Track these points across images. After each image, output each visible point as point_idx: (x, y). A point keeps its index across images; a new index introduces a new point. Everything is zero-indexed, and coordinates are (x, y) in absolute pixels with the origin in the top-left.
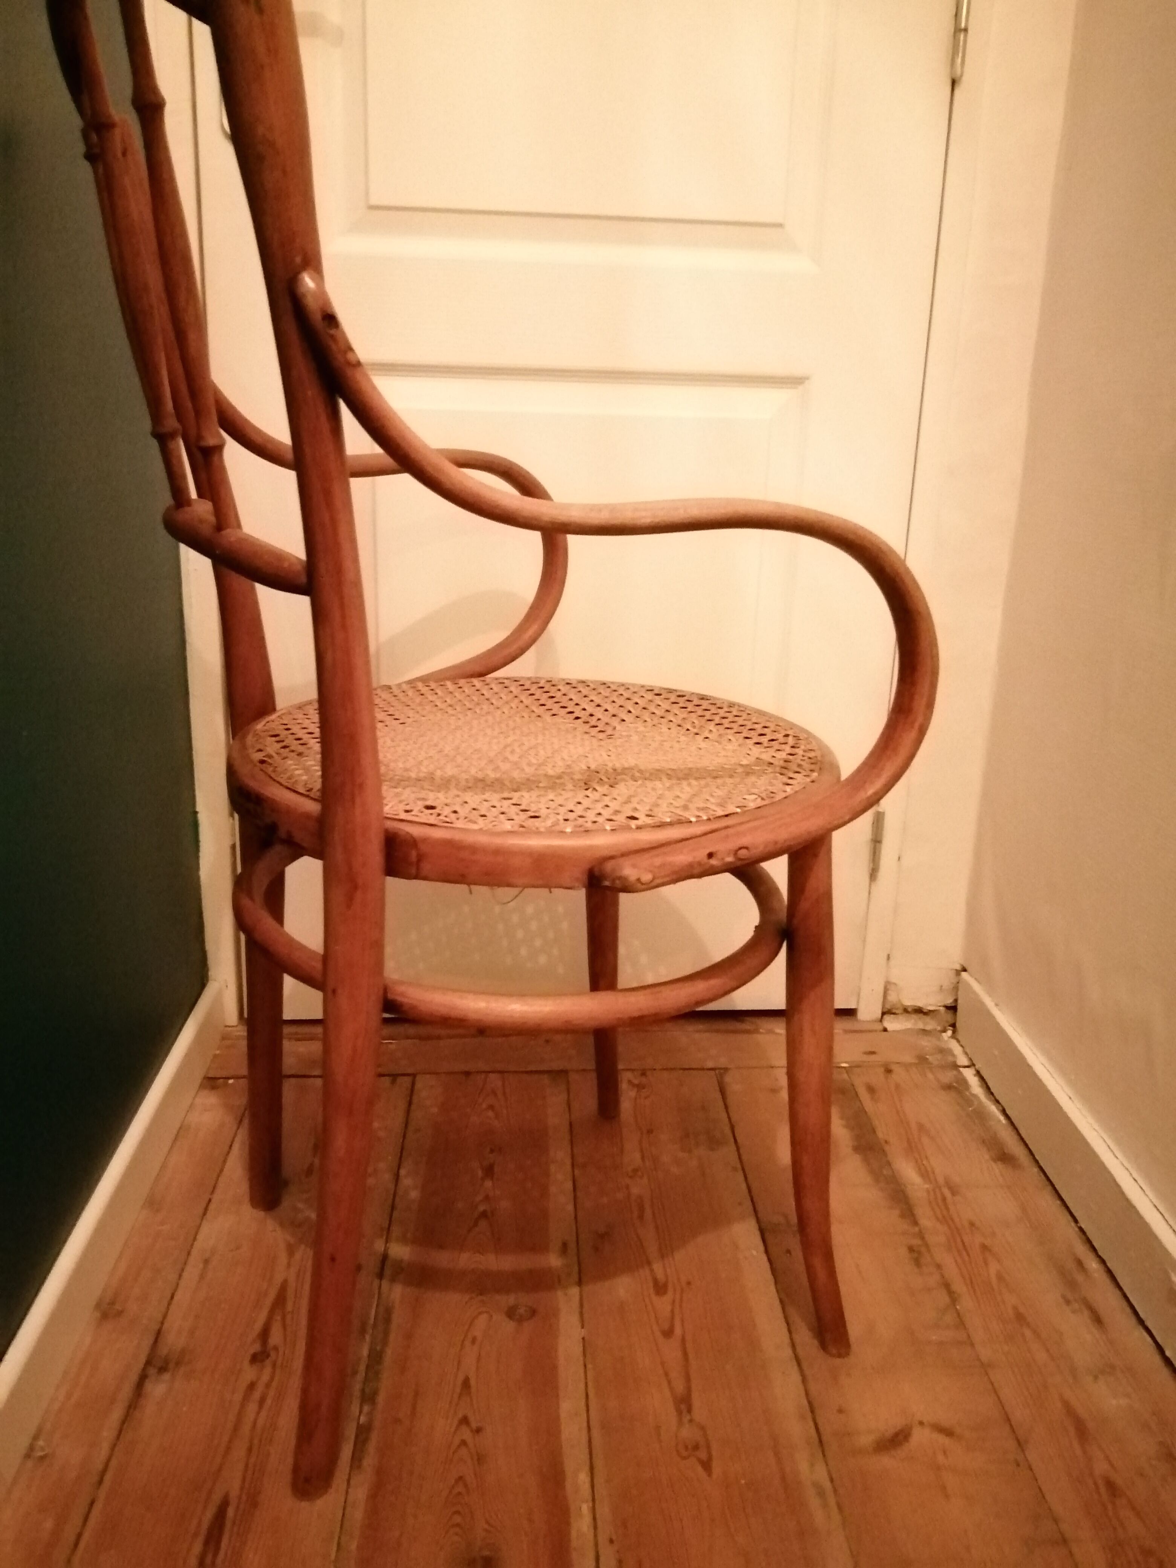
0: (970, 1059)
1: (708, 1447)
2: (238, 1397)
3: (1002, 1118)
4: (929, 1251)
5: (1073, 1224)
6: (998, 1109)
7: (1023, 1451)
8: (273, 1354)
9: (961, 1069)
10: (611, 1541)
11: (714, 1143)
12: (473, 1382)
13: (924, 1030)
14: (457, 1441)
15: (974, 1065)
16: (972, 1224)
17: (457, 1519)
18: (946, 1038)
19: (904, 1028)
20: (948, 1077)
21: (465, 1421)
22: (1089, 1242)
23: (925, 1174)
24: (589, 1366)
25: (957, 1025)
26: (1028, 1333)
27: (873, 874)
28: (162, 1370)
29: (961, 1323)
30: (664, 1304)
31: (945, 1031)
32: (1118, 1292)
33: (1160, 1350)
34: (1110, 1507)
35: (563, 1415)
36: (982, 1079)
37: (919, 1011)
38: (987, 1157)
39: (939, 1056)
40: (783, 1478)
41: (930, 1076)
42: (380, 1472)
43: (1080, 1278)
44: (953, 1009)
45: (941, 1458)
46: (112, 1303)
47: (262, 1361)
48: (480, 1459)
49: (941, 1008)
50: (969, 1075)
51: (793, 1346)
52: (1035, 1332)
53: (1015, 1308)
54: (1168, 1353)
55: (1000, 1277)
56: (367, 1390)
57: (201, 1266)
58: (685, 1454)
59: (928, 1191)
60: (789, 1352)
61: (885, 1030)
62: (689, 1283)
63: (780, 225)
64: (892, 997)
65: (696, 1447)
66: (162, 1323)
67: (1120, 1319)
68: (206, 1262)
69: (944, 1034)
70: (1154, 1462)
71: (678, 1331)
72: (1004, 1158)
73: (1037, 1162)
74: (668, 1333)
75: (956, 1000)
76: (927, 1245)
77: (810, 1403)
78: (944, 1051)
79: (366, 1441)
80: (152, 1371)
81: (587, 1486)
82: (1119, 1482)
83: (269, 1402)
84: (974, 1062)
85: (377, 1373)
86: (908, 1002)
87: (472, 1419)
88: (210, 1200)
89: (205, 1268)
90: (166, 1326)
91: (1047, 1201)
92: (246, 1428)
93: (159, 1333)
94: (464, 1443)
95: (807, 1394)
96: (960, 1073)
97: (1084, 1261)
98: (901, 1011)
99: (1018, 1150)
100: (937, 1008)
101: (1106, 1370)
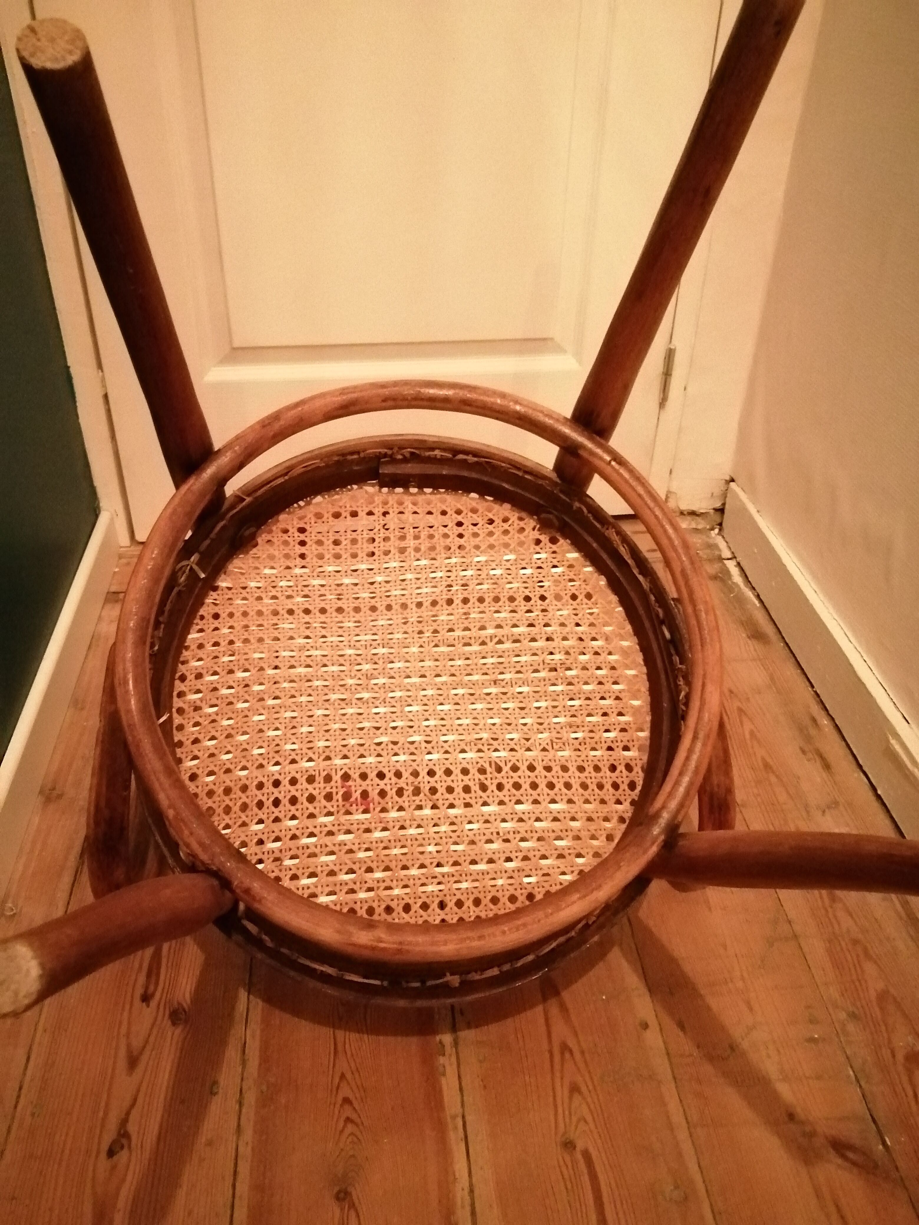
0: (733, 553)
3: (757, 602)
5: (810, 689)
6: (754, 595)
9: (726, 562)
13: (696, 529)
15: (735, 557)
16: (731, 692)
18: (713, 535)
20: (714, 568)
22: (822, 702)
25: (724, 524)
26: (773, 779)
27: (663, 403)
31: (712, 529)
32: (843, 743)
33: (874, 789)
34: (830, 910)
36: (742, 570)
37: (693, 513)
38: (744, 635)
39: (708, 551)
43: (813, 732)
44: (721, 511)
46: (54, 789)
49: (711, 511)
50: (731, 565)
52: (777, 776)
53: (764, 760)
54: (879, 792)
55: (752, 735)
64: (672, 504)
67: (844, 766)
69: (712, 532)
72: (757, 635)
73: (783, 638)
75: (724, 504)
78: (712, 546)
84: (736, 555)
86: (684, 507)
91: (791, 671)
96: (725, 565)
97: (818, 718)
98: (678, 514)
99: (769, 630)
100: (708, 511)
101: (833, 804)
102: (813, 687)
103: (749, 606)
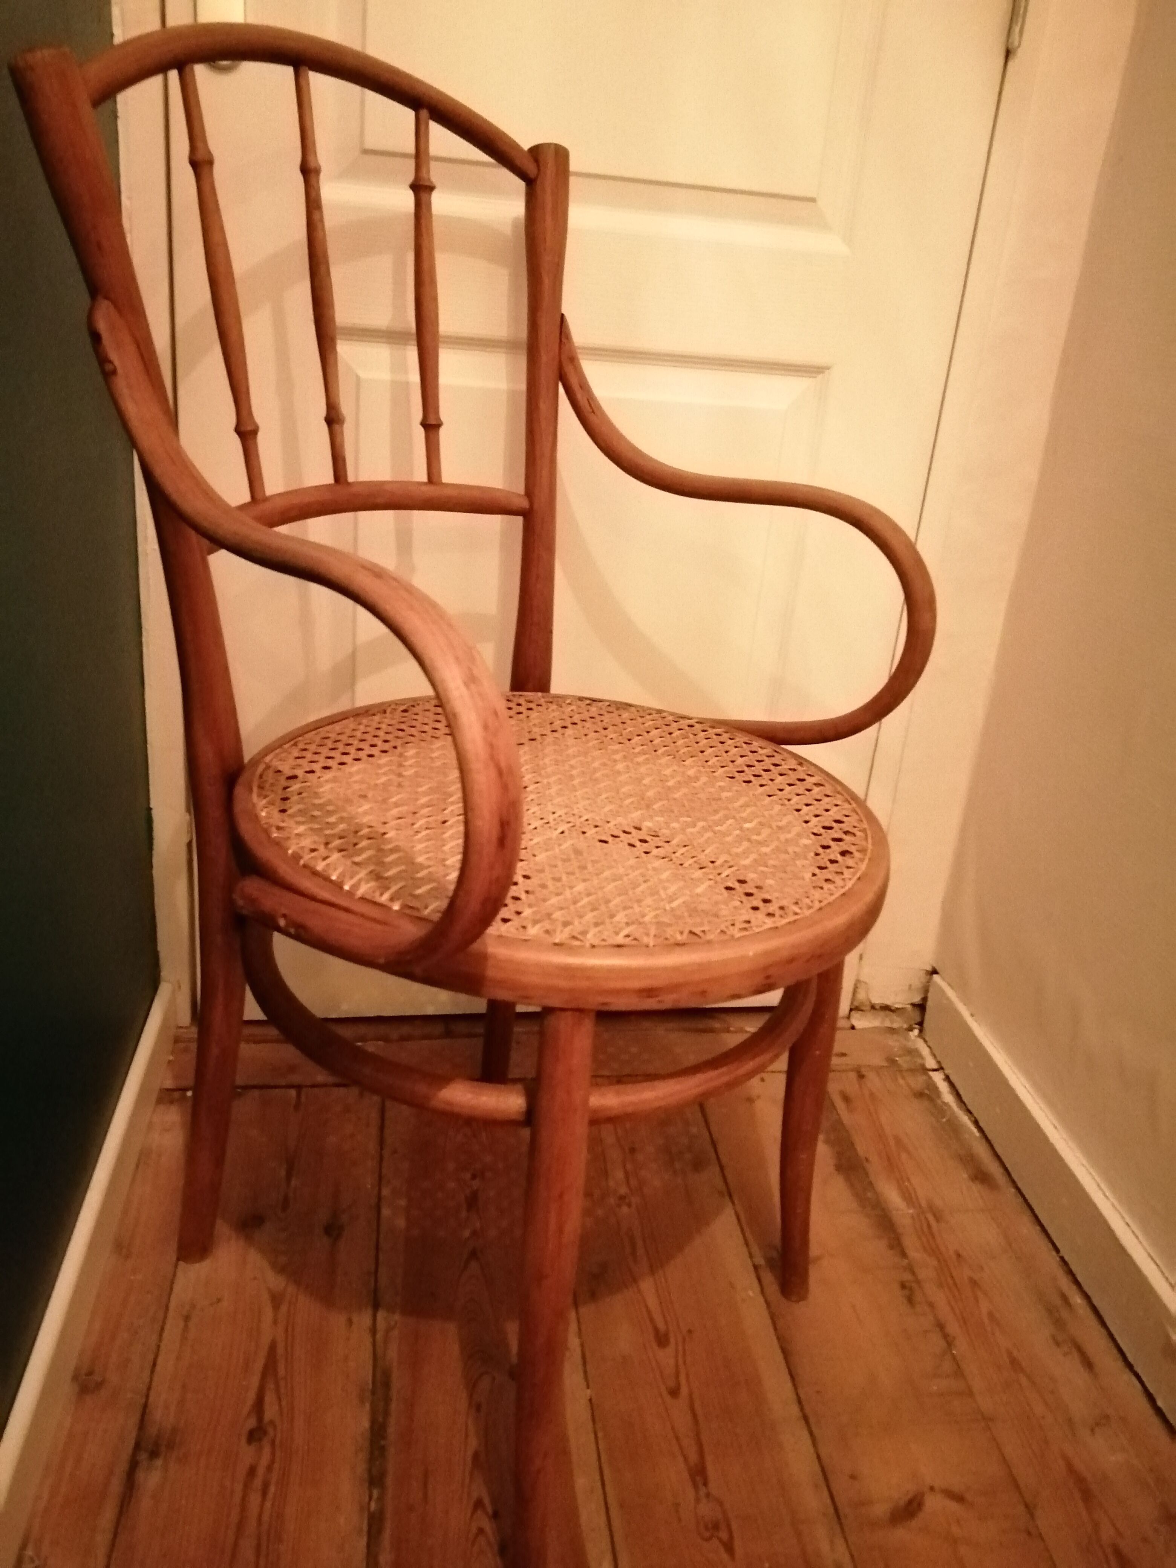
0: (939, 1062)
1: (729, 1526)
2: (239, 1487)
3: (975, 1131)
4: (921, 1288)
5: (1054, 1253)
6: (971, 1121)
7: (1032, 1516)
8: (270, 1430)
9: (931, 1073)
11: (698, 1165)
12: (483, 1457)
13: (891, 1029)
14: (474, 1530)
15: (942, 1069)
16: (959, 1256)
18: (913, 1038)
19: (871, 1025)
20: (917, 1082)
21: (479, 1504)
22: (1070, 1273)
23: (909, 1197)
24: (600, 1435)
25: (925, 1025)
26: (1024, 1380)
28: (154, 1454)
29: (959, 1372)
30: (666, 1357)
31: (911, 1029)
32: (1103, 1331)
33: (1151, 1398)
35: (579, 1493)
36: (952, 1085)
37: (886, 1008)
38: (965, 1176)
39: (908, 1058)
40: (806, 1558)
41: (901, 1082)
44: (921, 1007)
45: (955, 1530)
46: (90, 1373)
47: (260, 1440)
48: (500, 1550)
49: (908, 1006)
50: (938, 1078)
51: (799, 1402)
52: (1029, 1377)
53: (1009, 1353)
54: (1160, 1403)
55: (991, 1315)
56: (375, 1472)
57: (182, 1324)
58: (707, 1534)
59: (912, 1217)
60: (795, 1410)
61: (853, 1028)
62: (690, 1331)
63: (813, 200)
64: (861, 996)
65: (716, 1527)
66: (147, 1396)
67: (1108, 1362)
68: (187, 1319)
69: (911, 1033)
70: (1156, 1526)
71: (684, 1390)
72: (981, 1177)
73: (1014, 1182)
74: (674, 1392)
75: (925, 999)
76: (918, 1282)
77: (823, 1469)
78: (913, 1053)
79: (380, 1531)
80: (143, 1456)
82: (1127, 1550)
83: (272, 1489)
84: (944, 1066)
85: (383, 1449)
86: (877, 1000)
87: (486, 1501)
89: (186, 1326)
90: (151, 1399)
91: (1027, 1229)
92: (251, 1524)
93: (145, 1406)
94: (481, 1531)
95: (819, 1457)
96: (930, 1078)
97: (1069, 1296)
98: (868, 1008)
99: (994, 1168)
100: (905, 1006)
101: (1101, 1421)
102: (1057, 1251)
103: (967, 1136)
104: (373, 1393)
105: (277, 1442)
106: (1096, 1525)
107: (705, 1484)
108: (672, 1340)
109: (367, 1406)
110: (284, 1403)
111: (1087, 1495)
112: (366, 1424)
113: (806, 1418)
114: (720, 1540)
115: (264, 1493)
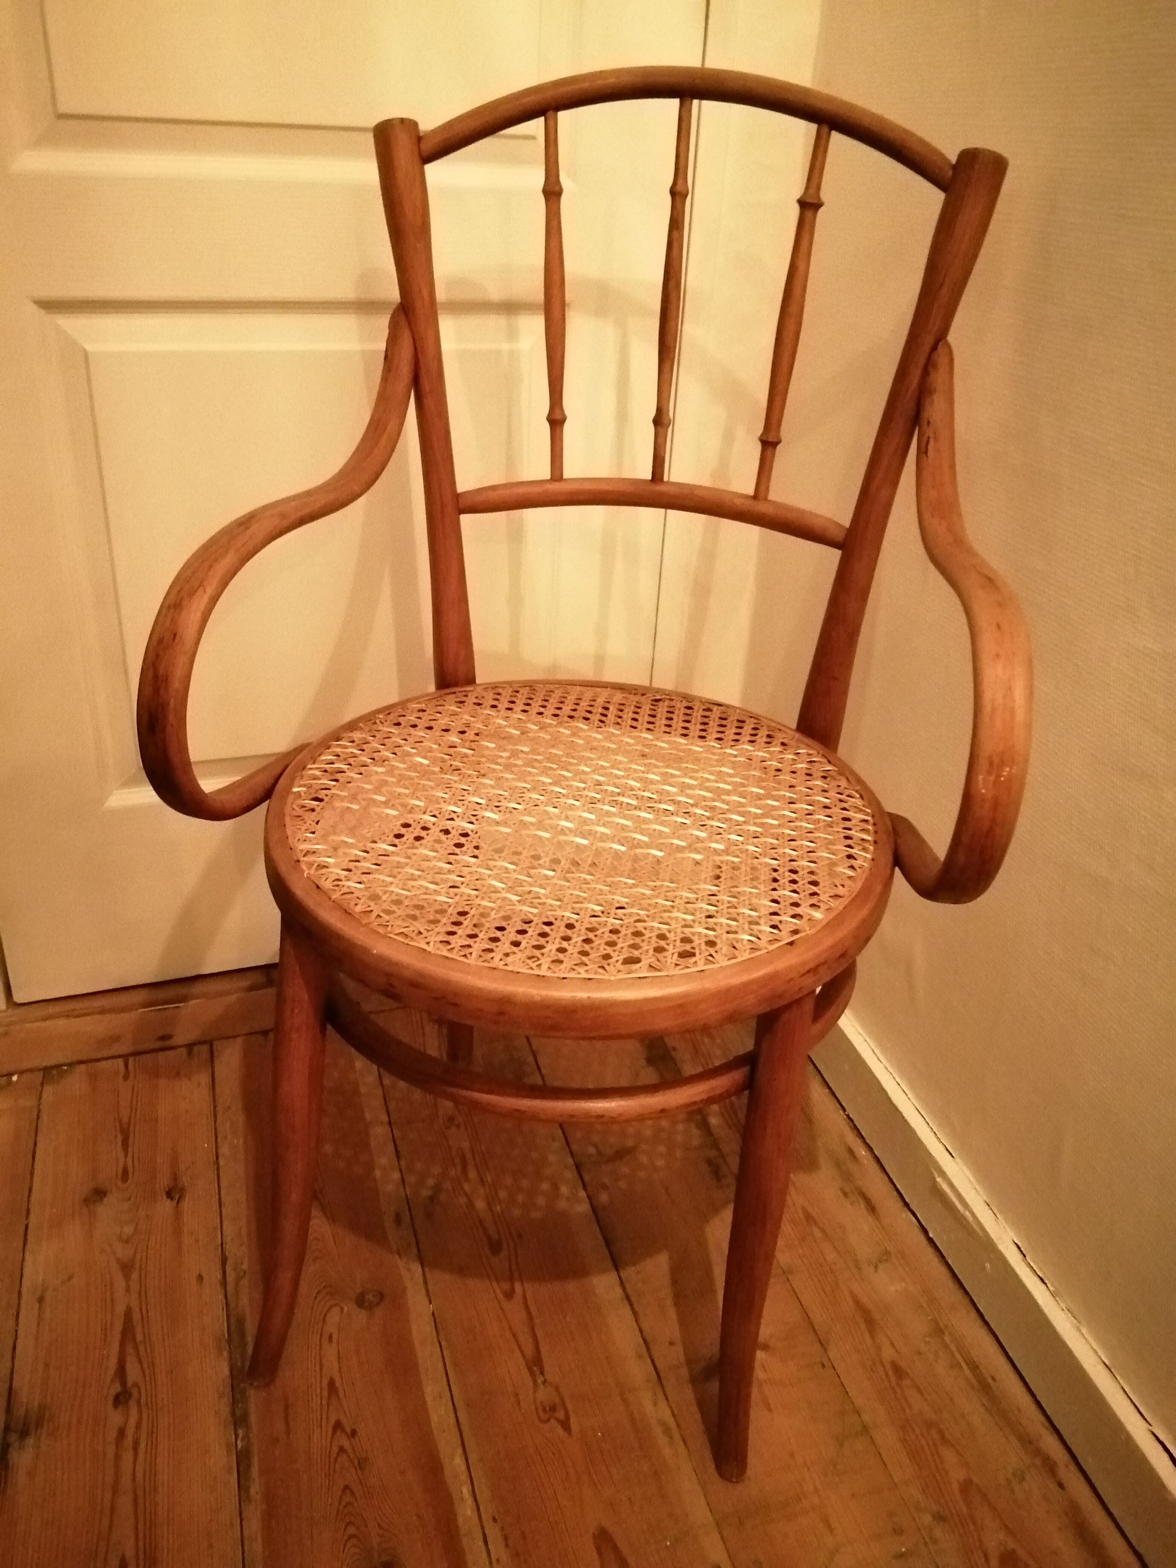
1: (565, 1407)
2: (111, 1450)
4: (725, 1161)
5: (841, 1112)
7: (825, 1350)
8: (135, 1393)
10: (494, 1520)
12: (338, 1383)
14: (335, 1449)
17: (352, 1530)
21: (338, 1426)
22: (856, 1129)
24: (443, 1343)
26: (817, 1232)
28: (24, 1434)
30: (501, 1263)
32: (885, 1176)
33: (926, 1232)
34: (898, 1389)
35: (429, 1399)
40: (633, 1421)
42: (269, 1498)
45: (761, 1374)
47: (127, 1402)
48: (362, 1464)
52: (822, 1229)
53: (804, 1209)
54: (931, 1235)
56: (238, 1413)
57: (37, 1305)
58: (544, 1417)
60: (619, 1291)
62: (521, 1236)
65: (553, 1409)
66: (11, 1383)
67: (889, 1205)
68: (41, 1300)
70: (927, 1339)
71: (519, 1290)
74: (510, 1294)
76: (723, 1157)
77: (645, 1341)
79: (249, 1466)
80: (13, 1438)
81: (463, 1467)
82: (902, 1364)
83: (142, 1446)
85: (244, 1391)
87: (344, 1421)
88: (27, 1226)
89: (40, 1308)
90: (15, 1384)
91: (819, 1093)
92: (126, 1482)
93: (10, 1393)
94: (342, 1449)
95: (641, 1331)
97: (855, 1149)
101: (885, 1256)
102: (844, 1110)
104: (229, 1341)
105: (143, 1400)
106: (879, 1348)
107: (542, 1373)
108: (505, 1246)
109: (225, 1354)
110: (145, 1366)
111: (871, 1323)
112: (227, 1372)
113: (628, 1298)
114: (558, 1420)
115: (136, 1449)
